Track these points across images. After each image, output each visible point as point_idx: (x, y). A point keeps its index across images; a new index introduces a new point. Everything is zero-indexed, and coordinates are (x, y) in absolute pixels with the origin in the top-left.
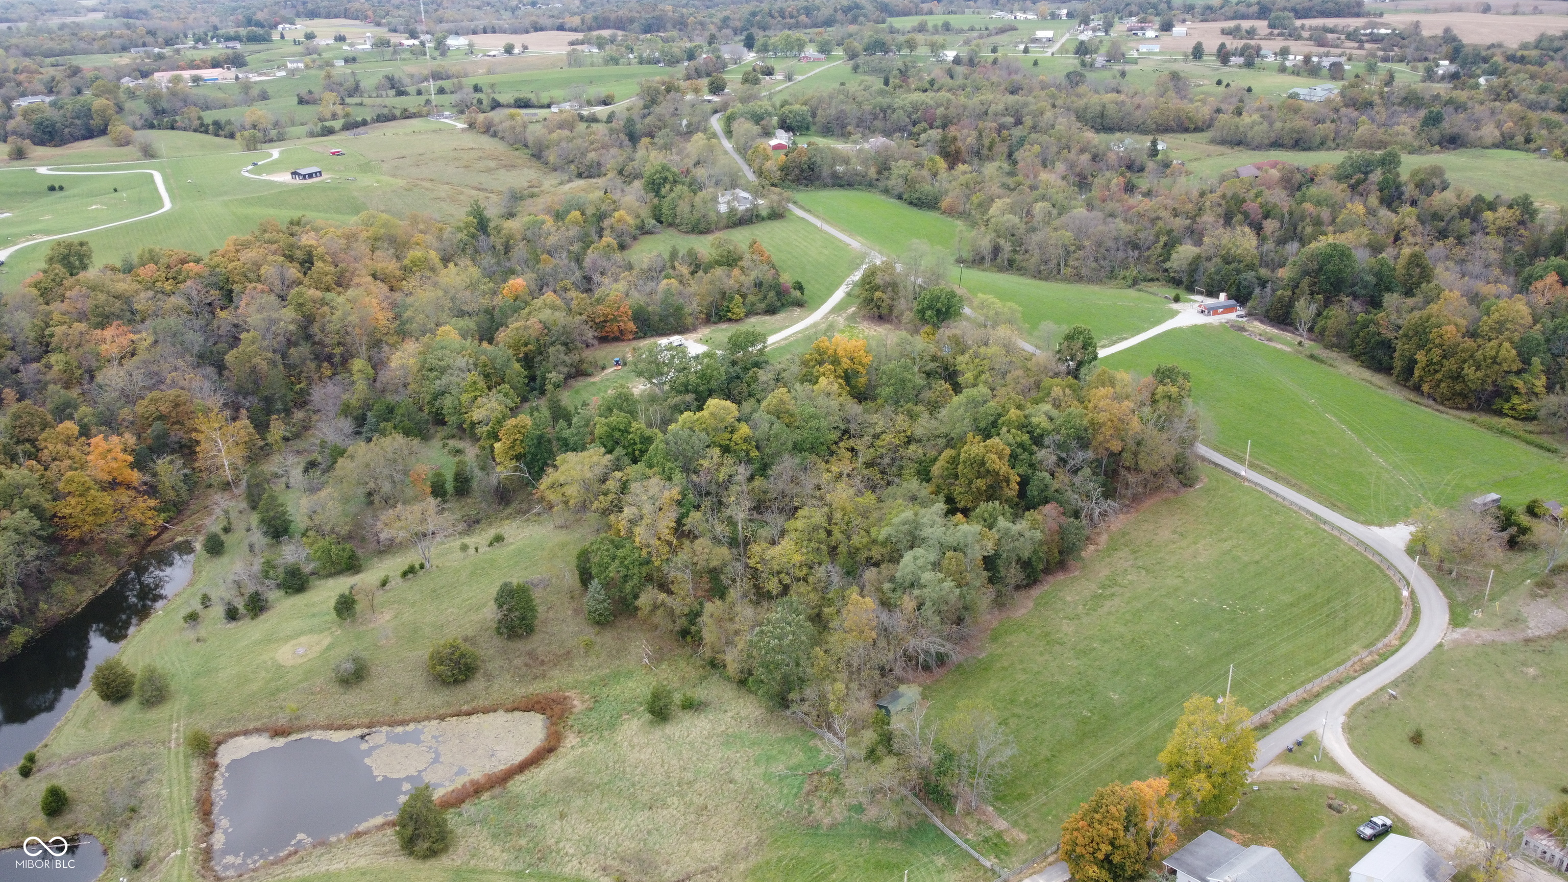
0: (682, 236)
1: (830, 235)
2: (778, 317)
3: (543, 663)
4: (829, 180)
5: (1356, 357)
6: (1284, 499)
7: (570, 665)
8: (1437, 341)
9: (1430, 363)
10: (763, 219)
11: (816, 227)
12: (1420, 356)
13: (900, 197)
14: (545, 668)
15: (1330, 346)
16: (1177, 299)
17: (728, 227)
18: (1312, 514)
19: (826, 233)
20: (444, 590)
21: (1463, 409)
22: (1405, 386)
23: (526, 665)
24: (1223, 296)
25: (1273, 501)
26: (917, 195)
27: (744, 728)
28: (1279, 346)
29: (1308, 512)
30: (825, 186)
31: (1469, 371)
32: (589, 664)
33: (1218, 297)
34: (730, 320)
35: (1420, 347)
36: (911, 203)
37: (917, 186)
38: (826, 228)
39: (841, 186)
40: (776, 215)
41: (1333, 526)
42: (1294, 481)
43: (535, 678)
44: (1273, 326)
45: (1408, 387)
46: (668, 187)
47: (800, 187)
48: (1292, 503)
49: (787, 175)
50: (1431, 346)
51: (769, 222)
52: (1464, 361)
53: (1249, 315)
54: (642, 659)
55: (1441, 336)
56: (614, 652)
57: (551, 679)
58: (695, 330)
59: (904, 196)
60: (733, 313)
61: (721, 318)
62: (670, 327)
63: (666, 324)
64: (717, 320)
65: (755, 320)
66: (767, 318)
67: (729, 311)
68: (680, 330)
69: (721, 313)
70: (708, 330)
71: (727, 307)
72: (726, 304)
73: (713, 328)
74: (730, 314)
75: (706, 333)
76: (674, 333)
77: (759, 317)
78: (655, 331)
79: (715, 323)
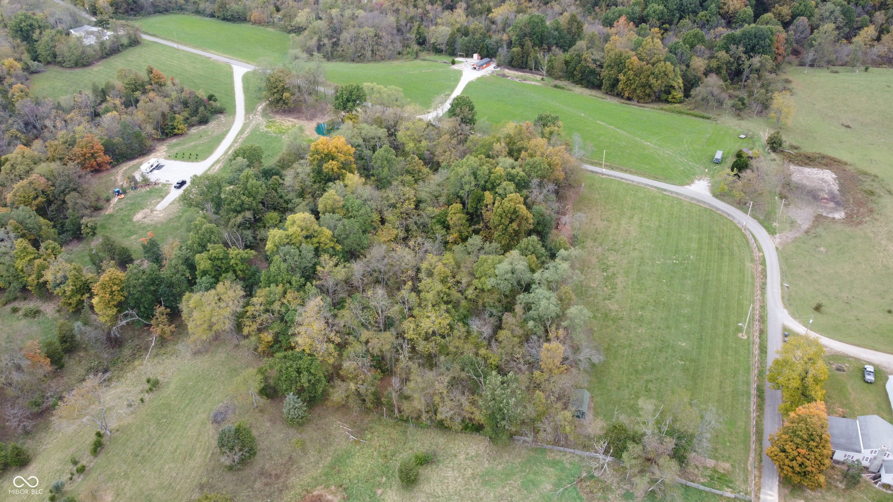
0: (68, 71)
1: (187, 52)
2: (212, 125)
3: (277, 477)
4: (151, 10)
5: (577, 82)
6: (633, 181)
7: (299, 468)
8: (630, 67)
9: (628, 79)
10: (127, 47)
11: (173, 48)
12: (621, 77)
13: (212, 16)
14: (282, 480)
15: (559, 78)
16: (453, 63)
17: (102, 58)
18: (656, 187)
19: (184, 51)
20: (144, 451)
21: (649, 103)
22: (611, 95)
23: (266, 484)
24: (475, 56)
25: (628, 184)
26: (229, 13)
27: (486, 465)
28: (533, 83)
29: (652, 186)
30: (149, 14)
31: (652, 81)
32: (312, 460)
33: (472, 57)
34: (176, 135)
35: (620, 72)
36: (225, 19)
37: (227, 6)
38: (181, 47)
39: (160, 12)
40: (135, 42)
41: (672, 192)
42: (625, 168)
43: (281, 491)
44: (517, 70)
45: (613, 95)
46: (38, 32)
47: (131, 17)
48: (639, 183)
49: (117, 9)
50: (626, 70)
51: (131, 48)
52: (649, 76)
53: (498, 66)
54: (348, 438)
55: (632, 63)
56: (323, 441)
57: (293, 487)
58: (154, 149)
59: (216, 15)
60: (178, 129)
61: (167, 135)
62: (136, 151)
63: (132, 150)
64: (164, 137)
65: (195, 131)
66: (203, 127)
67: (175, 128)
68: (144, 152)
69: (166, 131)
70: (164, 147)
71: (172, 125)
72: (170, 124)
73: (166, 144)
74: (176, 131)
75: (165, 149)
76: (140, 155)
77: (196, 127)
78: (125, 157)
79: (163, 140)
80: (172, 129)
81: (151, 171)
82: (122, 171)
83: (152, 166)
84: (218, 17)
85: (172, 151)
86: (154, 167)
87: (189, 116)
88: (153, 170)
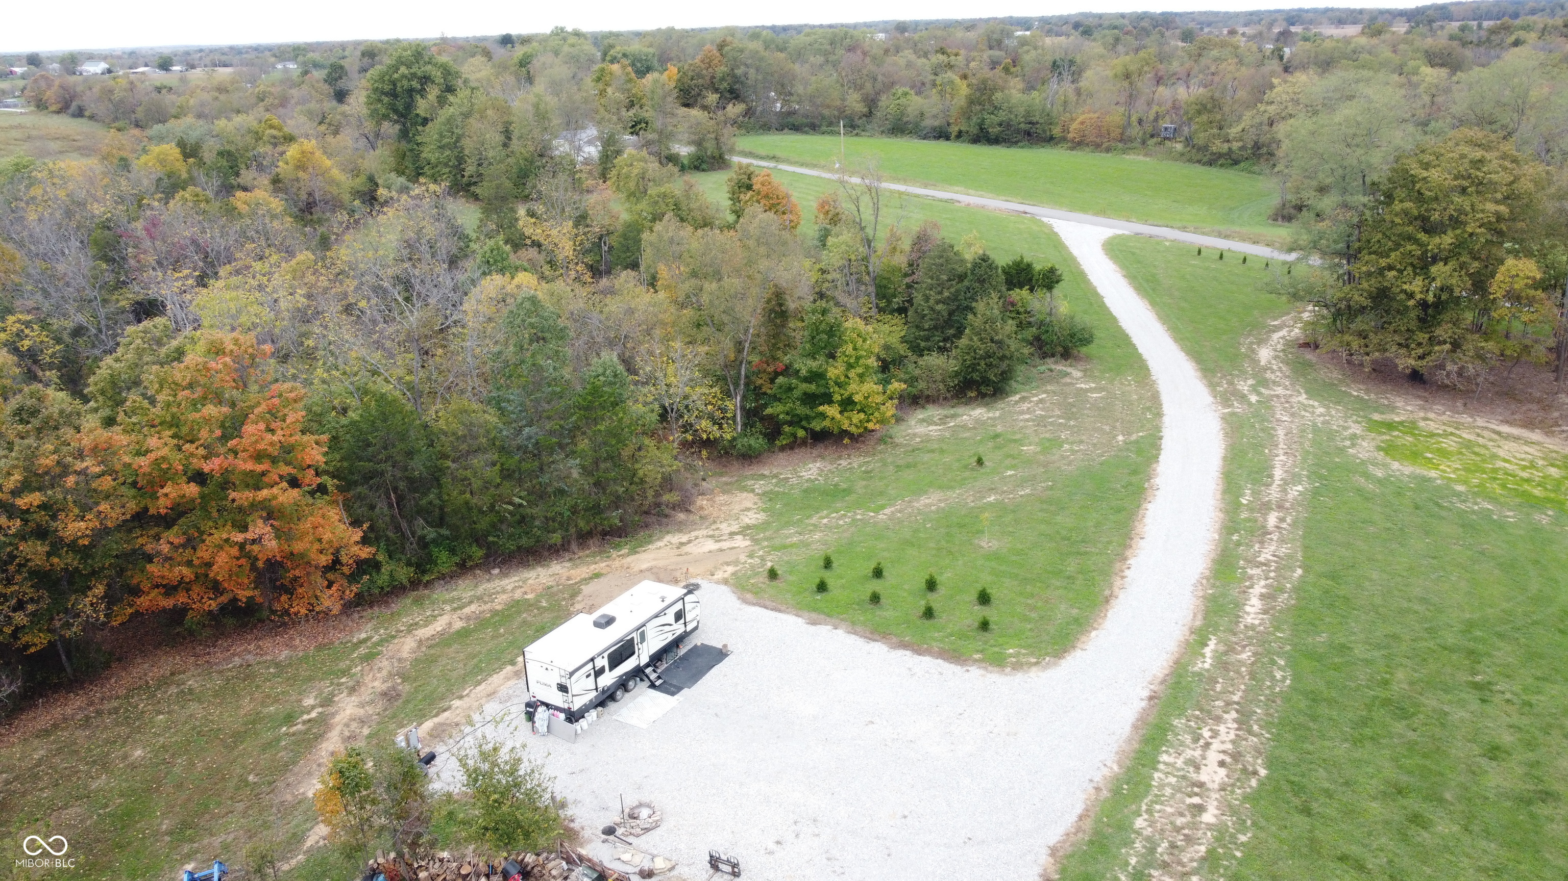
2: (1029, 407)
26: (999, 122)
34: (825, 437)
36: (980, 139)
40: (712, 163)
58: (684, 505)
59: (954, 130)
60: (847, 404)
61: (773, 431)
62: (563, 507)
63: (539, 495)
64: (757, 442)
65: (933, 430)
66: (978, 413)
67: (827, 399)
68: (614, 518)
69: (773, 411)
70: (745, 500)
71: (816, 376)
72: (804, 366)
73: (760, 486)
74: (832, 411)
75: (751, 518)
76: (584, 538)
77: (933, 412)
78: (478, 539)
79: (749, 457)
80: (811, 399)
81: (606, 699)
82: (407, 647)
83: (618, 656)
84: (959, 135)
85: (791, 535)
86: (642, 656)
87: (903, 349)
88: (623, 684)
